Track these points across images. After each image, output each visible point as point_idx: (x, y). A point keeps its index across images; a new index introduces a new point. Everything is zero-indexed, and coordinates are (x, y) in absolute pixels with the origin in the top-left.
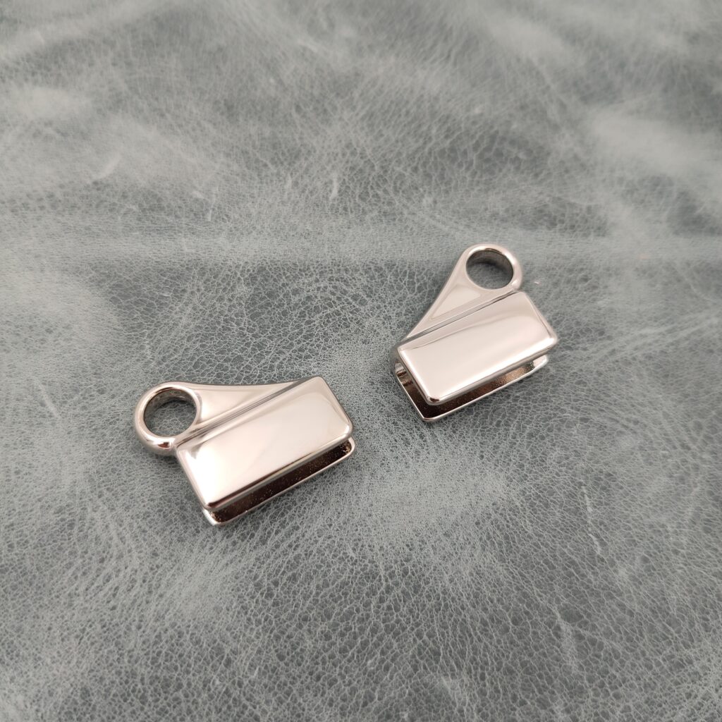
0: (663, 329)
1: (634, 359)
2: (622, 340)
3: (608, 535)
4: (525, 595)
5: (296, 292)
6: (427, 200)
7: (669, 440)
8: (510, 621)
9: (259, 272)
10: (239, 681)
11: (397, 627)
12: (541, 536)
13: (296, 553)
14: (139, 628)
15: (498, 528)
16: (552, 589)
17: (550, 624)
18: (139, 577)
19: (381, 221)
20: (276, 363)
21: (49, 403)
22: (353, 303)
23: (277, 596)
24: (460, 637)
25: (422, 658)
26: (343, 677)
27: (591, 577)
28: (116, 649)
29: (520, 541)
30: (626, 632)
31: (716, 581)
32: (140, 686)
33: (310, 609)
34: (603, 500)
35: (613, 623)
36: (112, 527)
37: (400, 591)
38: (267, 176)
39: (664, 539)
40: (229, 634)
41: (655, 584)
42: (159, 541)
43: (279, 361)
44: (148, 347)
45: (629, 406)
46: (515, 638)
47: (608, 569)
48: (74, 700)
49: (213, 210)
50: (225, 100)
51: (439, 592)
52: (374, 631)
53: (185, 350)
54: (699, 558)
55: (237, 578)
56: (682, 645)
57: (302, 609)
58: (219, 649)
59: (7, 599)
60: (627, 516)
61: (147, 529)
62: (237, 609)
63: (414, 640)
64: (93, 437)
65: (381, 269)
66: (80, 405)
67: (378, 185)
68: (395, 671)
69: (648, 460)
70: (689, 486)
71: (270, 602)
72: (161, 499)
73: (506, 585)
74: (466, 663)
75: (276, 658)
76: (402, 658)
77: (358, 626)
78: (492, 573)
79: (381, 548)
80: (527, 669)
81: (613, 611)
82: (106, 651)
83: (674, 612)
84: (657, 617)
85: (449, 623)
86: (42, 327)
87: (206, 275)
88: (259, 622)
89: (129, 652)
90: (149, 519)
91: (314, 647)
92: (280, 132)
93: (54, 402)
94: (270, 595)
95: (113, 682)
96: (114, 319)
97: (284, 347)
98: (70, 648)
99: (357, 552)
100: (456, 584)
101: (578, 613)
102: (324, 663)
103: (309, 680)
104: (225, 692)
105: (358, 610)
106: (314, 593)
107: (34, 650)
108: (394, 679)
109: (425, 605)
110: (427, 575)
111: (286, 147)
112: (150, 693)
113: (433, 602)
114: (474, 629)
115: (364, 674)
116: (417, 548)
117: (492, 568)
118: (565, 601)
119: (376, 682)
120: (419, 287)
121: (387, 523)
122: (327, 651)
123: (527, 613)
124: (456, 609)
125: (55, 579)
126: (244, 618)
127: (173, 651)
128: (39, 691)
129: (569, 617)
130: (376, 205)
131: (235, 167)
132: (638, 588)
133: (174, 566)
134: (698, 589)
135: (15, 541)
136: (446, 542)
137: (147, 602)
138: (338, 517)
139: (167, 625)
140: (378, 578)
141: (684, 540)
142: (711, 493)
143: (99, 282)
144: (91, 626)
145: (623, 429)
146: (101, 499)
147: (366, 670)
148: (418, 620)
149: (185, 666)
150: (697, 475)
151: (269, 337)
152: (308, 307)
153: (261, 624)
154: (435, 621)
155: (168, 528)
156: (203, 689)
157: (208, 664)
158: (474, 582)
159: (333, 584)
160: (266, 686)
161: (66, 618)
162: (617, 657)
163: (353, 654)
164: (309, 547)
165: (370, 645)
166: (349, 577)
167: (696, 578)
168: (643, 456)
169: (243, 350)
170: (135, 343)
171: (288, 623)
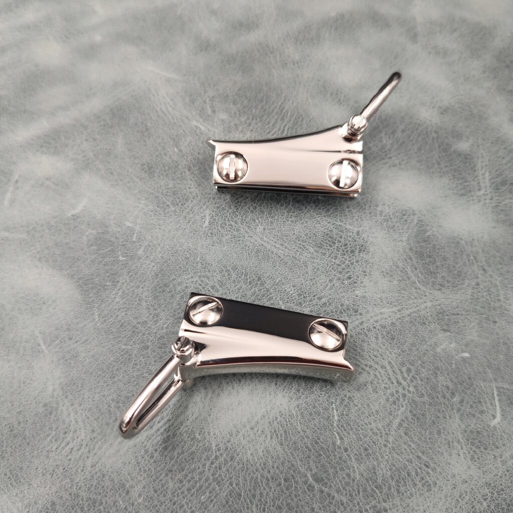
0: (395, 309)
1: (375, 328)
2: (369, 316)
3: (345, 433)
4: (293, 465)
5: (180, 284)
6: (260, 228)
7: (389, 379)
8: (282, 480)
9: (160, 272)
10: (132, 503)
11: (220, 479)
12: (305, 432)
13: (168, 434)
14: (82, 471)
15: (281, 426)
16: (309, 463)
17: (306, 482)
18: (84, 443)
19: (232, 241)
20: (165, 326)
21: (42, 344)
22: (212, 291)
23: (156, 458)
24: (253, 486)
25: (231, 497)
26: (188, 504)
27: (332, 457)
28: (70, 481)
29: (292, 434)
30: (349, 491)
31: (408, 465)
32: (81, 502)
33: (173, 466)
34: (345, 413)
35: (342, 485)
36: (72, 415)
37: (222, 459)
38: (169, 212)
39: (379, 438)
40: (129, 477)
41: (370, 464)
42: (96, 424)
43: (167, 324)
44: (96, 314)
45: (368, 357)
46: (284, 490)
47: (343, 453)
48: (47, 507)
49: (137, 233)
50: (148, 163)
51: (245, 460)
52: (207, 480)
53: (117, 316)
54: (399, 450)
55: (135, 446)
56: (382, 500)
57: (169, 465)
58: (123, 484)
59: (16, 452)
60: (358, 423)
61: (90, 417)
62: (135, 463)
63: (228, 486)
64: (64, 364)
65: (229, 271)
66: (59, 346)
67: (232, 218)
68: (216, 502)
69: (375, 389)
70: (399, 406)
71: (152, 461)
72: (98, 401)
73: (282, 459)
74: (256, 501)
75: (153, 491)
76: (220, 496)
77: (198, 477)
78: (275, 452)
79: (214, 434)
80: (289, 508)
81: (343, 478)
82: (64, 482)
83: (380, 481)
84: (369, 483)
85: (248, 478)
86: (40, 300)
87: (131, 273)
88: (145, 471)
89: (77, 483)
90: (91, 411)
91: (174, 486)
92: (178, 184)
93: (45, 344)
94: (152, 457)
95: (67, 499)
96: (79, 297)
97: (170, 316)
98: (46, 480)
99: (201, 435)
100: (254, 457)
101: (322, 478)
102: (178, 496)
103: (169, 504)
104: (124, 508)
105: (199, 468)
106: (176, 456)
107: (29, 479)
108: (215, 507)
109: (235, 468)
110: (238, 450)
111: (181, 194)
112: (86, 506)
113: (241, 466)
114: (262, 483)
115: (199, 503)
116: (234, 435)
117: (275, 449)
118: (315, 470)
119: (205, 508)
120: (250, 282)
121: (218, 420)
122: (180, 489)
123: (292, 476)
124: (253, 471)
125: (41, 442)
126: (138, 469)
127: (99, 484)
128: (30, 502)
129: (317, 480)
130: (230, 231)
131: (151, 207)
132: (359, 465)
133: (103, 438)
134: (396, 468)
135: (21, 420)
136: (251, 433)
137: (88, 457)
138: (192, 415)
139: (97, 470)
140: (211, 450)
141: (391, 439)
142: (411, 412)
143: (73, 275)
144: (58, 468)
145: (362, 371)
146: (68, 399)
147: (200, 501)
148: (231, 475)
149: (105, 493)
150: (404, 400)
151: (163, 310)
152: (186, 293)
153: (146, 472)
154: (241, 477)
155: (101, 417)
156: (114, 505)
157: (117, 492)
158: (264, 456)
159: (186, 452)
160: (146, 506)
161: (45, 463)
162: (342, 504)
163: (194, 492)
164: (175, 431)
165: (204, 488)
166: (196, 449)
167: (396, 462)
168: (372, 387)
169: (148, 317)
170: (89, 311)
171: (161, 472)
